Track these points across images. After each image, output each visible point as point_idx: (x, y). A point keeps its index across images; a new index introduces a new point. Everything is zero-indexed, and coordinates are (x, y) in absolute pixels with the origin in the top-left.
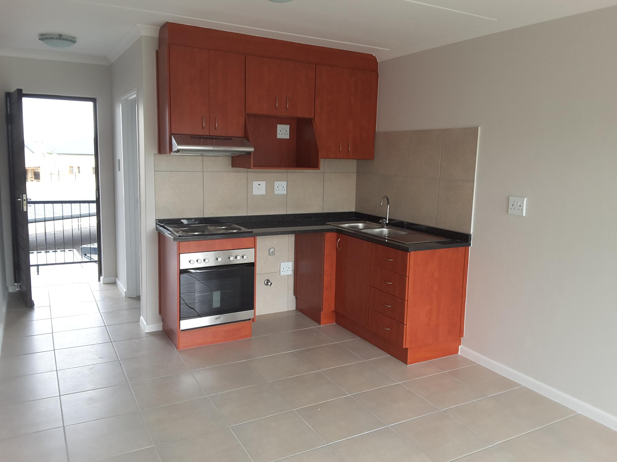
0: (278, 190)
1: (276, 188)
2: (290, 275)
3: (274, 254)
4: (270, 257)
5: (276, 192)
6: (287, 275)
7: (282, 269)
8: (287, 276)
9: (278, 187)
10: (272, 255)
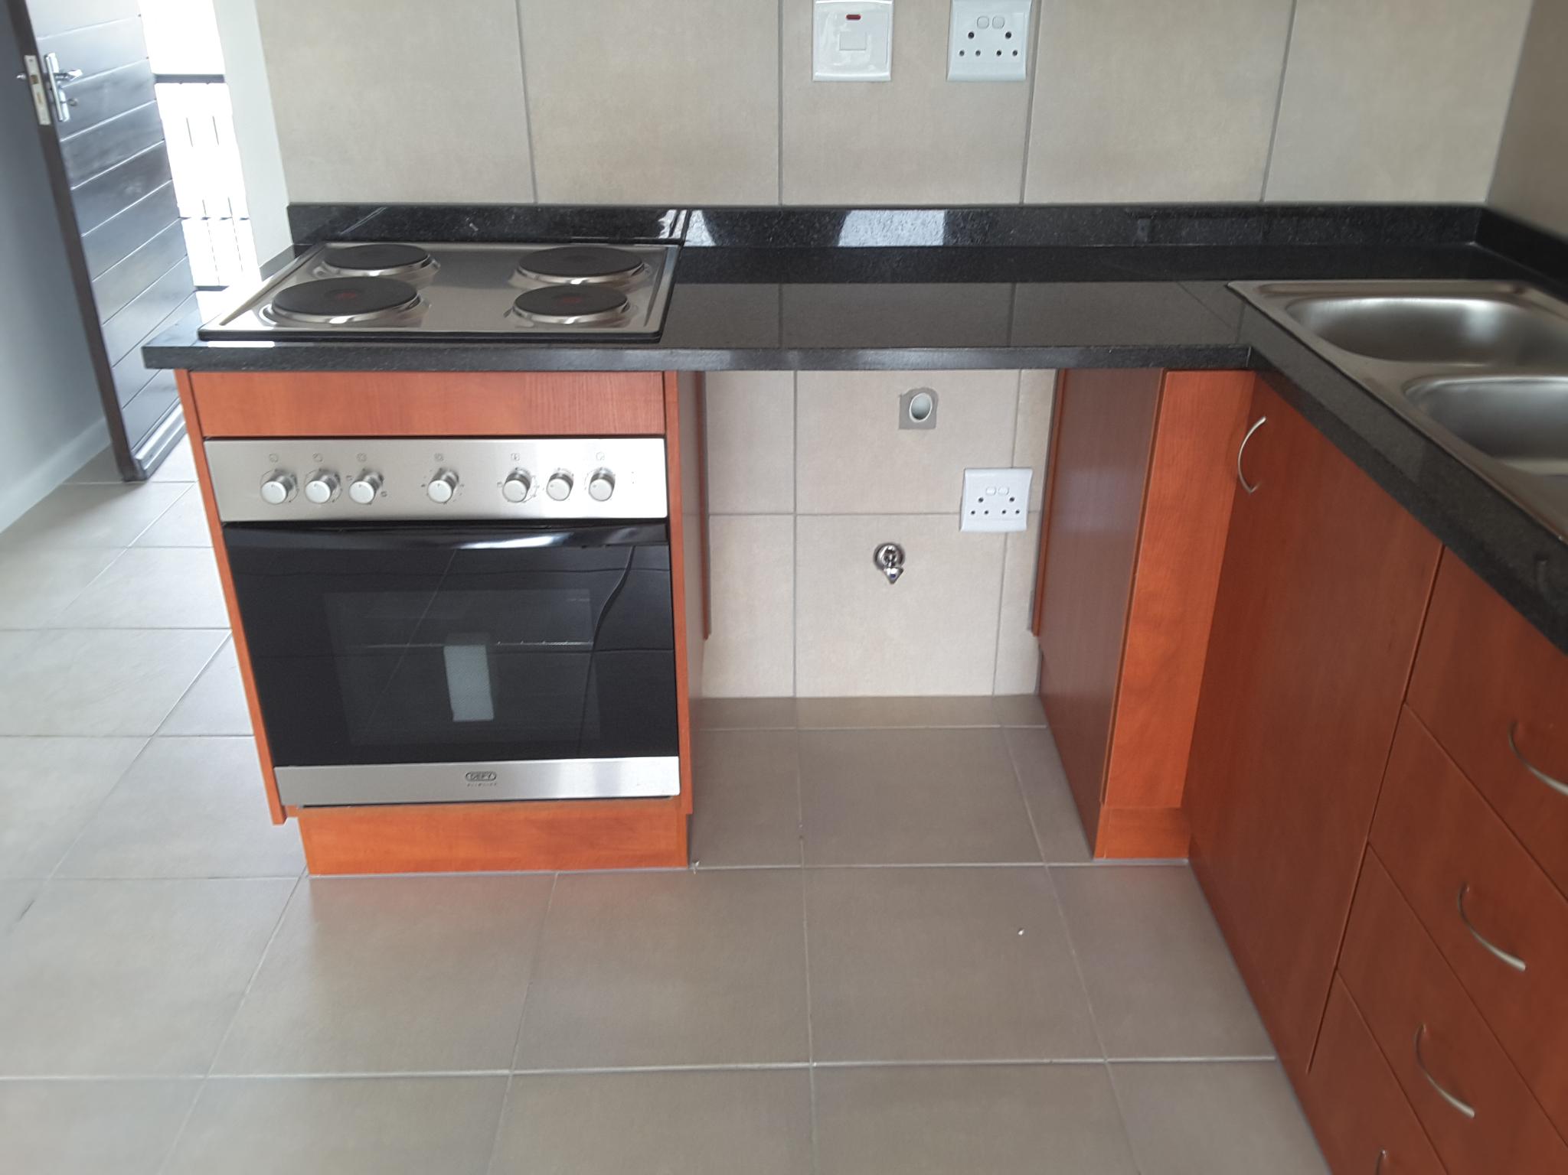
0: (970, 53)
1: (958, 39)
2: (1019, 533)
3: (932, 425)
4: (904, 433)
5: (959, 68)
6: (998, 534)
7: (970, 503)
8: (1002, 538)
9: (971, 35)
10: (918, 427)
